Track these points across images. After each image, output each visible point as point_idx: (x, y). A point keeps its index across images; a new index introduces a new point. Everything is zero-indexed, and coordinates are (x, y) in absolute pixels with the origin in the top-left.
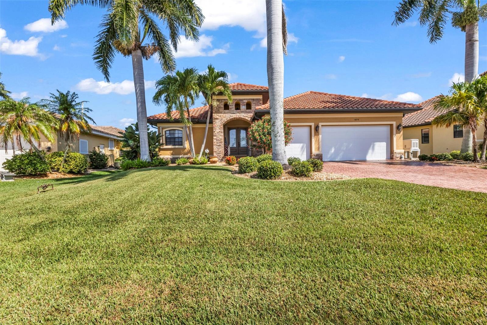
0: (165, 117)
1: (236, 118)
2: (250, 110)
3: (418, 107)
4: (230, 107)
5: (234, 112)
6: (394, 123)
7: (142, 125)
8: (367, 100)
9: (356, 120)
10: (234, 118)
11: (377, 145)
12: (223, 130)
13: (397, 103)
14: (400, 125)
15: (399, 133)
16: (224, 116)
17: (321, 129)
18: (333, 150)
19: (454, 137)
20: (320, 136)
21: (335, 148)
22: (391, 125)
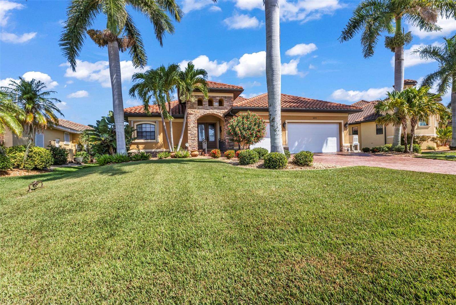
0: (142, 111)
1: (209, 114)
2: (222, 107)
3: (360, 109)
4: (204, 103)
5: (208, 108)
6: (342, 121)
7: (119, 118)
8: (320, 102)
9: (315, 118)
10: (208, 114)
11: (330, 139)
12: (197, 125)
13: (343, 105)
14: (347, 123)
15: (346, 130)
16: (198, 112)
17: (287, 126)
18: (296, 144)
19: (377, 134)
20: (287, 132)
21: (298, 142)
22: (340, 124)
